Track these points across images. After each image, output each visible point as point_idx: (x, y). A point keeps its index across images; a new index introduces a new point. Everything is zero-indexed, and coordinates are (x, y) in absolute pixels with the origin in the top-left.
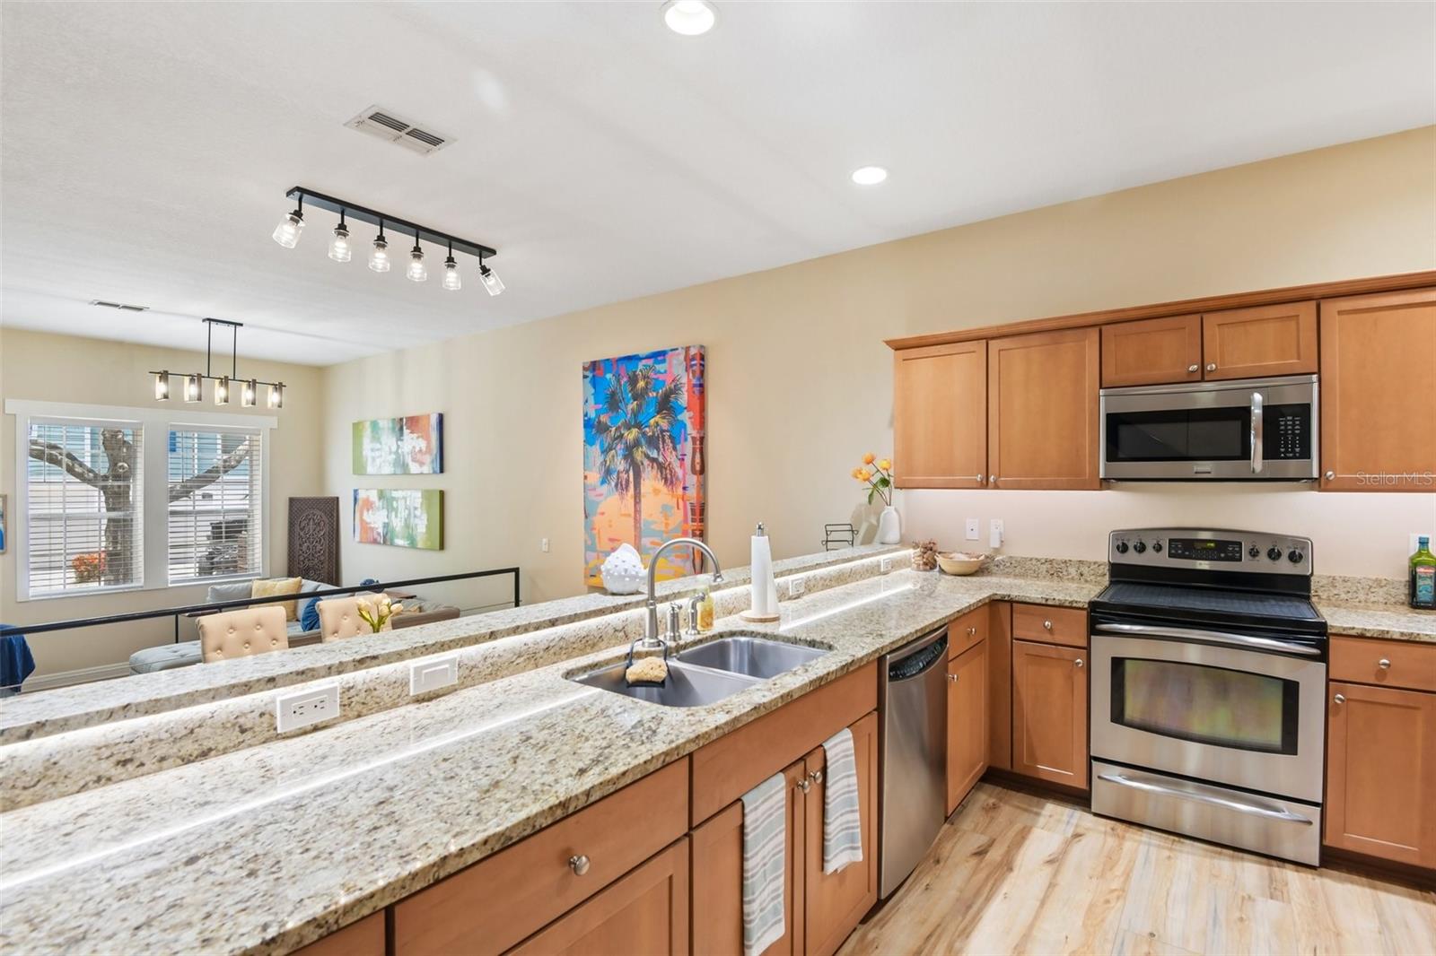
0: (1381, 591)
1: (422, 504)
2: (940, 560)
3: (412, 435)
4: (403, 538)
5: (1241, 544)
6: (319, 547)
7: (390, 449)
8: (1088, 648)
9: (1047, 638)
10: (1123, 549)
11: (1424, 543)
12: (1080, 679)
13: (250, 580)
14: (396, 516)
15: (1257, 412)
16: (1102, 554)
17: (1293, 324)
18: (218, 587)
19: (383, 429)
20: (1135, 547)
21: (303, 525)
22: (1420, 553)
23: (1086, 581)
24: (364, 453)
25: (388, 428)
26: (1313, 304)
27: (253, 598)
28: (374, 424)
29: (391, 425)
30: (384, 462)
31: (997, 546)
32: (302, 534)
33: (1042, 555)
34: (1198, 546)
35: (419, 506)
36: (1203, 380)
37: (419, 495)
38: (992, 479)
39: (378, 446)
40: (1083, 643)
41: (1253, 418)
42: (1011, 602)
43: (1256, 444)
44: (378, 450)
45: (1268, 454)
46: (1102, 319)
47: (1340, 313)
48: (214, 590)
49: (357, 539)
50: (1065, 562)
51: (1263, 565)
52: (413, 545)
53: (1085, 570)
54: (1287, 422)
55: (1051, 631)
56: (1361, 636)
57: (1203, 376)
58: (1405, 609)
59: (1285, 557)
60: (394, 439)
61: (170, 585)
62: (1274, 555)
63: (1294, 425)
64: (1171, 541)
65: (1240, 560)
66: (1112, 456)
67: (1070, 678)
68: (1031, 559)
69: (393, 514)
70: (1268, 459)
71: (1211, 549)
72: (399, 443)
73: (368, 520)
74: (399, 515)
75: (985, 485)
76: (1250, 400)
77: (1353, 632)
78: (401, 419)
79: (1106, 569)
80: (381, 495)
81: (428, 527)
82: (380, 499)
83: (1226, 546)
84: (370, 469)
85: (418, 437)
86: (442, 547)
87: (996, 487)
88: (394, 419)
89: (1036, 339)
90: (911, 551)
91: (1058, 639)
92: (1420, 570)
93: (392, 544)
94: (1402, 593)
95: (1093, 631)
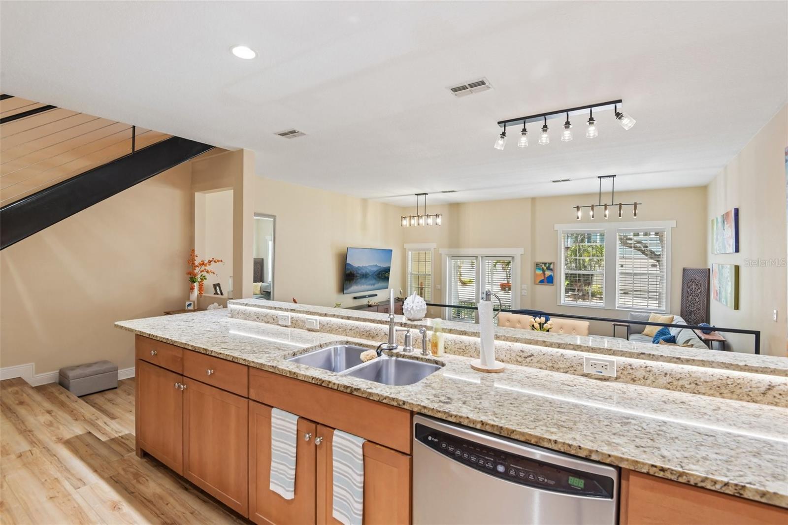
1: (729, 275)
3: (727, 225)
6: (697, 300)
7: (721, 235)
13: (650, 313)
18: (633, 313)
19: (719, 222)
21: (689, 284)
24: (714, 239)
27: (649, 321)
28: (717, 220)
29: (721, 220)
32: (688, 290)
39: (718, 234)
48: (631, 315)
49: (713, 297)
52: (727, 304)
60: (722, 229)
61: (616, 308)
72: (723, 232)
73: (715, 285)
80: (719, 268)
82: (718, 270)
85: (729, 227)
86: (736, 308)
88: (722, 215)
93: (721, 301)
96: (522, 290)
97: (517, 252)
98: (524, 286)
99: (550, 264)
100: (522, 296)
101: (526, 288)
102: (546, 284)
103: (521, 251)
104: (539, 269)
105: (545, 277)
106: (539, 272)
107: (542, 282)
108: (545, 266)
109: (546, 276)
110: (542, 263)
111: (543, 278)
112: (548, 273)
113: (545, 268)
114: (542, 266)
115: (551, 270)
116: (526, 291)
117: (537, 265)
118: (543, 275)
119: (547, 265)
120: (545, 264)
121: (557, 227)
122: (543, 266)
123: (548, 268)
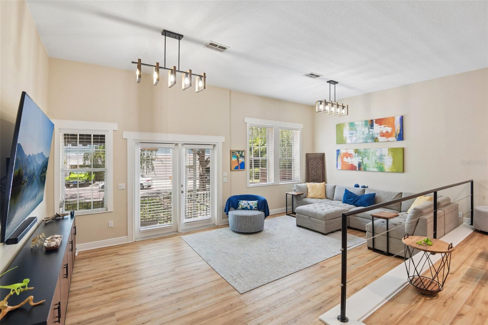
1: (388, 154)
3: (380, 126)
4: (373, 167)
6: (318, 172)
7: (363, 132)
14: (368, 159)
19: (358, 125)
21: (312, 163)
24: (344, 136)
25: (362, 125)
28: (352, 125)
29: (364, 123)
30: (359, 138)
32: (312, 167)
35: (386, 155)
37: (387, 150)
39: (354, 132)
44: (355, 133)
49: (339, 167)
52: (381, 170)
60: (367, 129)
61: (280, 184)
69: (366, 158)
72: (370, 130)
73: (347, 161)
74: (370, 159)
78: (372, 121)
80: (357, 151)
81: (394, 162)
82: (356, 153)
84: (348, 141)
85: (385, 127)
86: (403, 171)
88: (366, 121)
93: (365, 170)
96: (223, 177)
97: (219, 140)
98: (226, 174)
99: (242, 151)
100: (223, 183)
101: (226, 175)
102: (240, 169)
103: (223, 139)
104: (235, 157)
105: (238, 163)
106: (234, 159)
107: (236, 168)
108: (239, 154)
109: (240, 163)
110: (237, 151)
111: (237, 165)
112: (241, 160)
113: (239, 155)
114: (236, 154)
115: (243, 157)
116: (226, 178)
117: (232, 153)
118: (237, 162)
119: (240, 153)
120: (239, 152)
121: (247, 120)
122: (238, 154)
123: (241, 156)
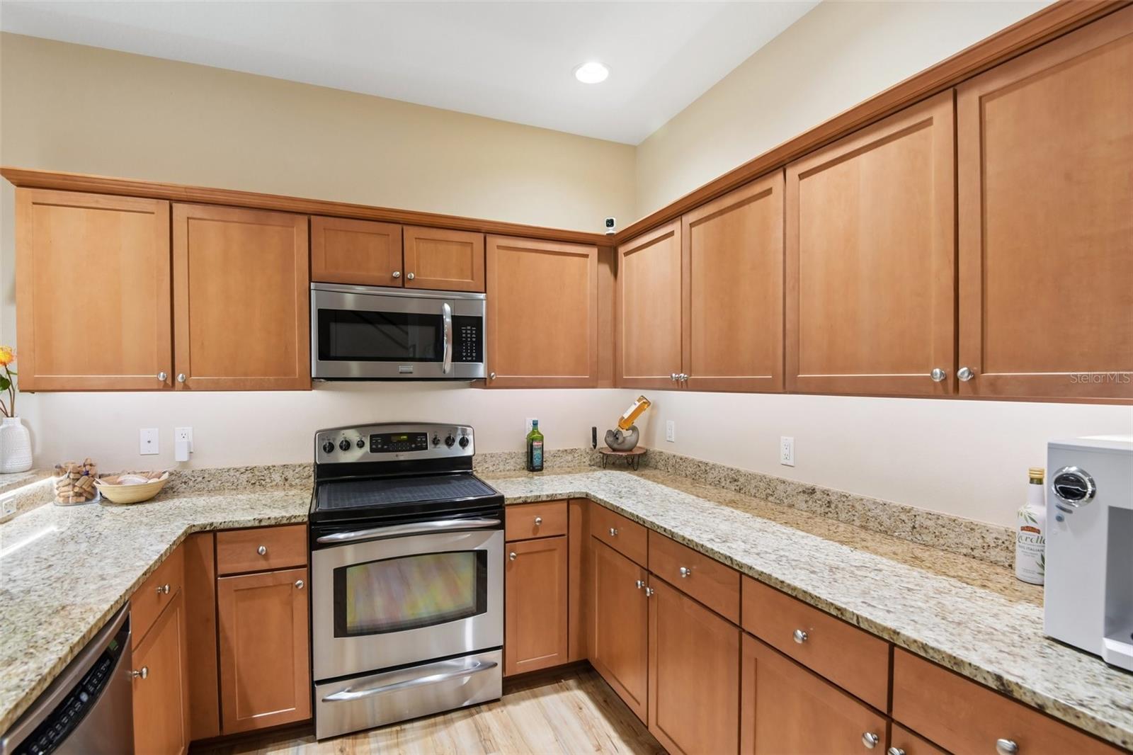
0: (512, 462)
2: (103, 487)
5: (425, 435)
8: (309, 566)
9: (262, 565)
10: (330, 448)
11: (535, 424)
12: (301, 601)
15: (448, 320)
16: (307, 456)
17: (468, 249)
20: (341, 447)
22: (533, 432)
23: (291, 485)
26: (482, 235)
31: (185, 458)
33: (241, 464)
34: (394, 439)
36: (403, 287)
38: (180, 378)
40: (304, 561)
41: (446, 326)
42: (214, 533)
43: (448, 349)
45: (455, 358)
46: (312, 208)
47: (499, 247)
50: (269, 468)
51: (442, 452)
53: (289, 474)
54: (468, 330)
55: (266, 557)
56: (525, 503)
57: (403, 282)
58: (526, 472)
59: (457, 444)
62: (449, 442)
63: (471, 334)
64: (372, 437)
65: (426, 448)
66: (324, 355)
67: (289, 604)
68: (229, 470)
70: (454, 361)
71: (404, 441)
75: (170, 385)
76: (442, 309)
77: (520, 501)
79: (310, 471)
83: (416, 437)
87: (186, 388)
89: (236, 214)
90: (54, 479)
91: (275, 563)
92: (535, 444)
94: (522, 460)
95: (314, 545)
